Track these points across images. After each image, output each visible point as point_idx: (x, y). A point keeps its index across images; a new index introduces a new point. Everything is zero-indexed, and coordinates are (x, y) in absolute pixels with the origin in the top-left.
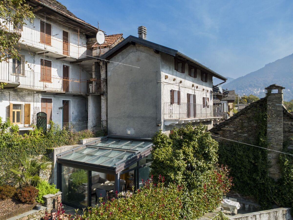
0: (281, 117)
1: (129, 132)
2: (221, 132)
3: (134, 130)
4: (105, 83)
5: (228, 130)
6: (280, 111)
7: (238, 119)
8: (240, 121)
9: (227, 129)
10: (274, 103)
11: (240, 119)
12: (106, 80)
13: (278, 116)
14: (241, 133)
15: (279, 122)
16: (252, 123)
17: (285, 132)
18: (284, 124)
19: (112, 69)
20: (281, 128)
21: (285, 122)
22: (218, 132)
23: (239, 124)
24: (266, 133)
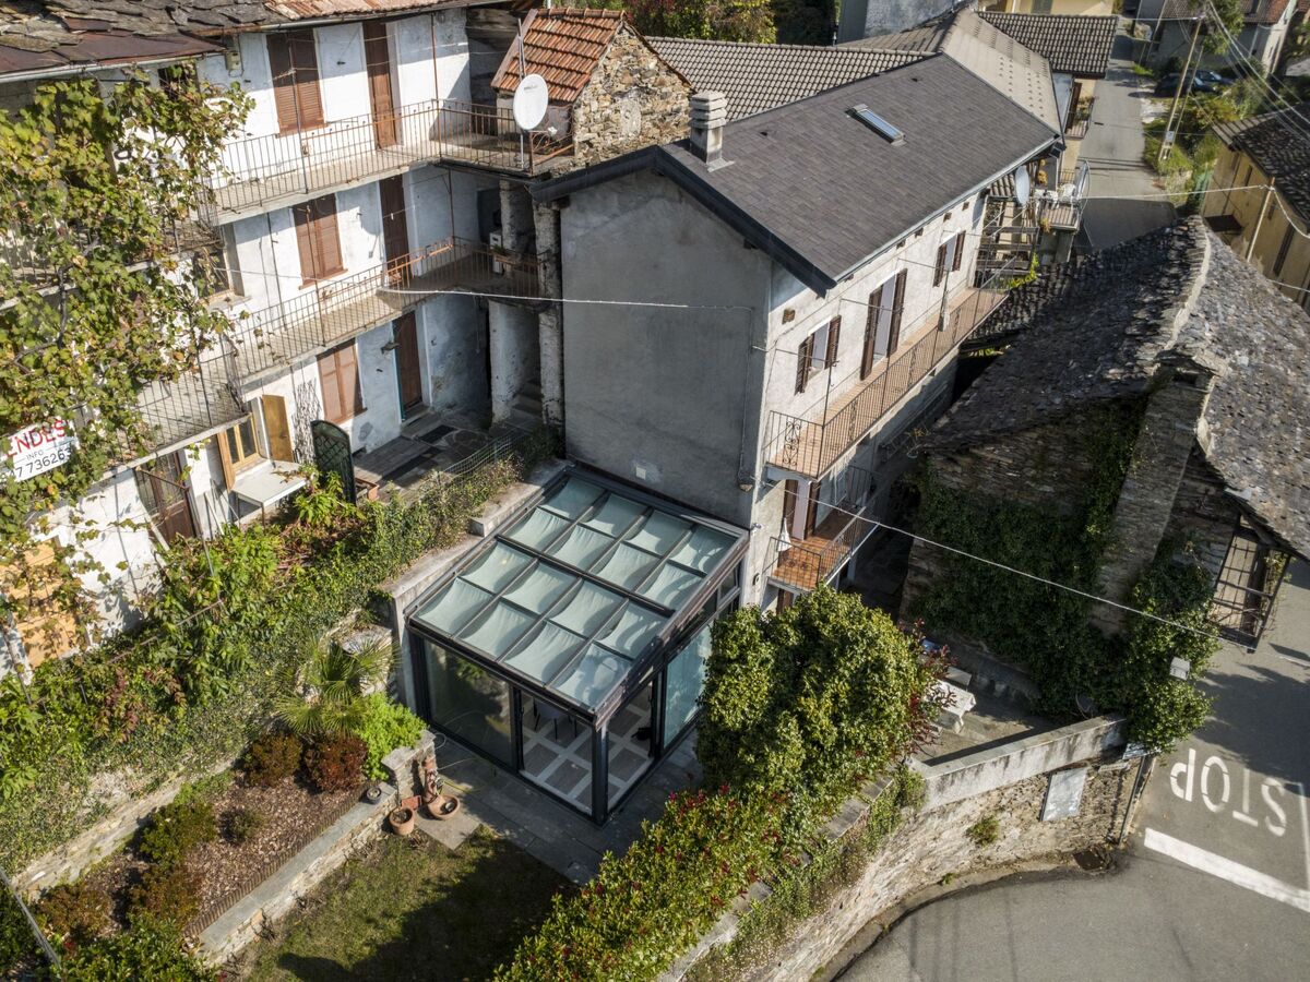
0: (1179, 468)
1: (641, 473)
2: (968, 460)
3: (660, 470)
4: (551, 268)
5: (991, 462)
6: (1182, 448)
7: (1035, 435)
8: (1040, 442)
9: (990, 456)
10: (1169, 417)
11: (1042, 437)
12: (557, 257)
13: (1169, 461)
14: (1033, 479)
15: (1167, 481)
16: (1079, 458)
17: (1177, 509)
18: (1183, 488)
19: (580, 233)
20: (1168, 499)
21: (1186, 481)
22: (958, 458)
23: (1032, 451)
24: (1115, 503)
